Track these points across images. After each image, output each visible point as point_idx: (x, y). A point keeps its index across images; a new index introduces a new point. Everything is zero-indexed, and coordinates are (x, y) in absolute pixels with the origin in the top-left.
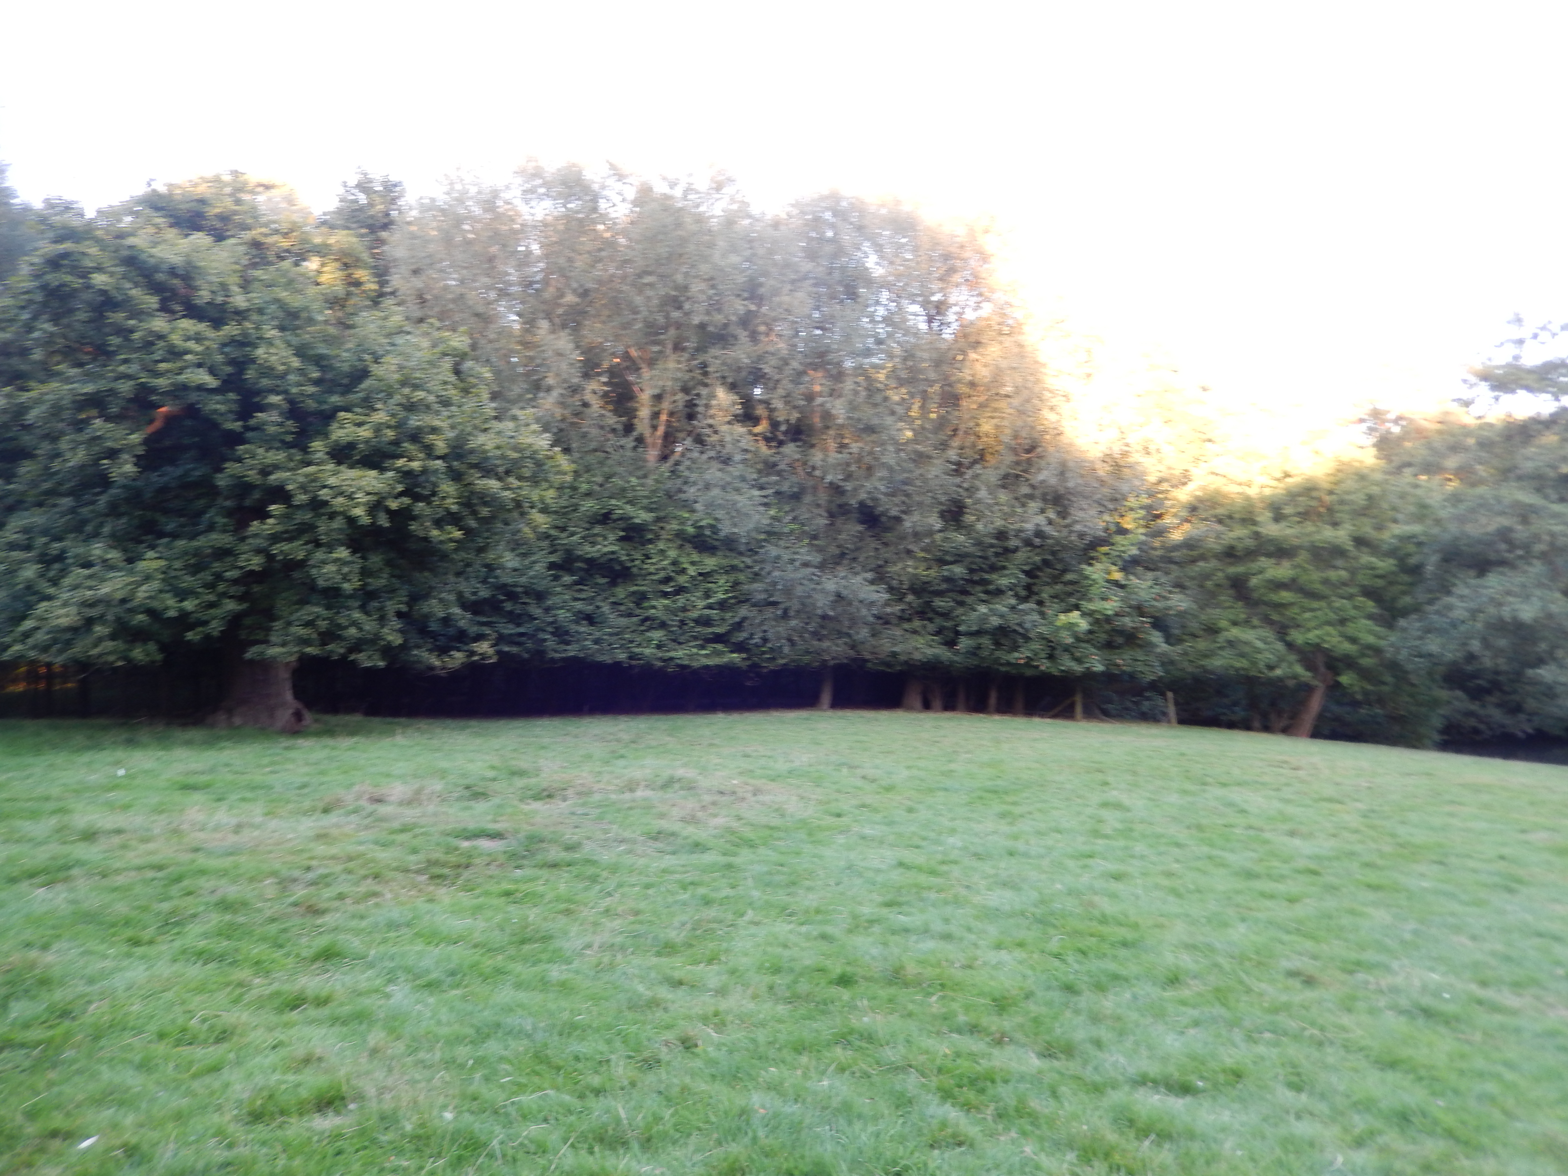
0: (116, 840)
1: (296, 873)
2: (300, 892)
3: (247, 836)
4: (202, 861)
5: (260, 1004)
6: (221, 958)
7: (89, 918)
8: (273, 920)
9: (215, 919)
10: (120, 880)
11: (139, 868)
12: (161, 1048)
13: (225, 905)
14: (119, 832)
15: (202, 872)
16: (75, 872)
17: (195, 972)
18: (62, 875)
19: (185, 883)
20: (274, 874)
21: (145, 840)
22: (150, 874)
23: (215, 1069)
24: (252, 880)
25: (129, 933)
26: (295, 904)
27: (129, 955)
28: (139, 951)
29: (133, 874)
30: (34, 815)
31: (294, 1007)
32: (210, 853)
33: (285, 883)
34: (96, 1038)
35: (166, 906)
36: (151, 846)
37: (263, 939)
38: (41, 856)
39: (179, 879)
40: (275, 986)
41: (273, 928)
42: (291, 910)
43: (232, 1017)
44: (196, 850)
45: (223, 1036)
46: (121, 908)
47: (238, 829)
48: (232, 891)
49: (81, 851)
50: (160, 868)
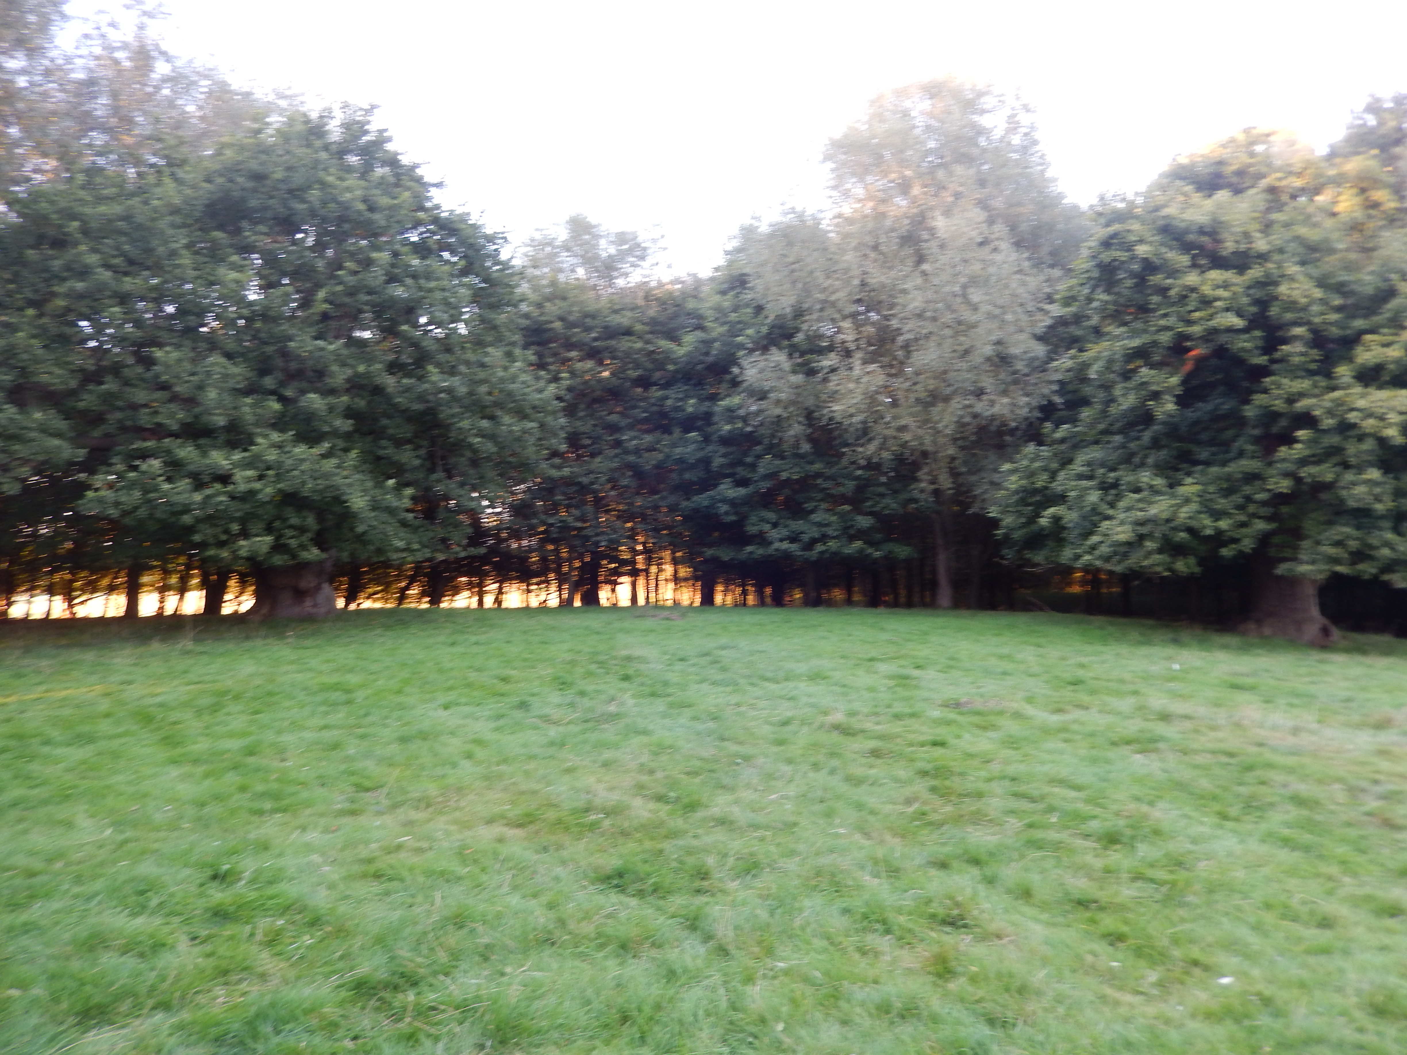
0: (1188, 725)
1: (1364, 784)
2: (1373, 804)
3: (1305, 740)
4: (1269, 756)
5: (1356, 902)
6: (1307, 849)
7: (1180, 786)
8: (1349, 824)
9: (1294, 812)
10: (1199, 759)
11: (1213, 752)
12: (1269, 918)
13: (1298, 801)
14: (1188, 717)
15: (1270, 766)
16: (1161, 745)
17: (1284, 855)
18: (1151, 746)
19: (1258, 773)
20: (1340, 780)
21: (1214, 728)
22: (1225, 759)
23: (1325, 951)
24: (1320, 782)
25: (1217, 807)
26: (1369, 814)
27: (1221, 827)
28: (1230, 824)
29: (1209, 756)
30: (1119, 694)
31: (1393, 915)
32: (1274, 750)
33: (1354, 791)
34: (1211, 891)
35: (1243, 790)
36: (1220, 735)
37: (1343, 841)
38: (1133, 727)
39: (1250, 768)
40: (1367, 890)
41: (1353, 833)
42: (1366, 818)
43: (1331, 907)
44: (1260, 745)
45: (1326, 923)
46: (1205, 784)
47: (1296, 731)
48: (1303, 789)
49: (1161, 729)
50: (1231, 755)
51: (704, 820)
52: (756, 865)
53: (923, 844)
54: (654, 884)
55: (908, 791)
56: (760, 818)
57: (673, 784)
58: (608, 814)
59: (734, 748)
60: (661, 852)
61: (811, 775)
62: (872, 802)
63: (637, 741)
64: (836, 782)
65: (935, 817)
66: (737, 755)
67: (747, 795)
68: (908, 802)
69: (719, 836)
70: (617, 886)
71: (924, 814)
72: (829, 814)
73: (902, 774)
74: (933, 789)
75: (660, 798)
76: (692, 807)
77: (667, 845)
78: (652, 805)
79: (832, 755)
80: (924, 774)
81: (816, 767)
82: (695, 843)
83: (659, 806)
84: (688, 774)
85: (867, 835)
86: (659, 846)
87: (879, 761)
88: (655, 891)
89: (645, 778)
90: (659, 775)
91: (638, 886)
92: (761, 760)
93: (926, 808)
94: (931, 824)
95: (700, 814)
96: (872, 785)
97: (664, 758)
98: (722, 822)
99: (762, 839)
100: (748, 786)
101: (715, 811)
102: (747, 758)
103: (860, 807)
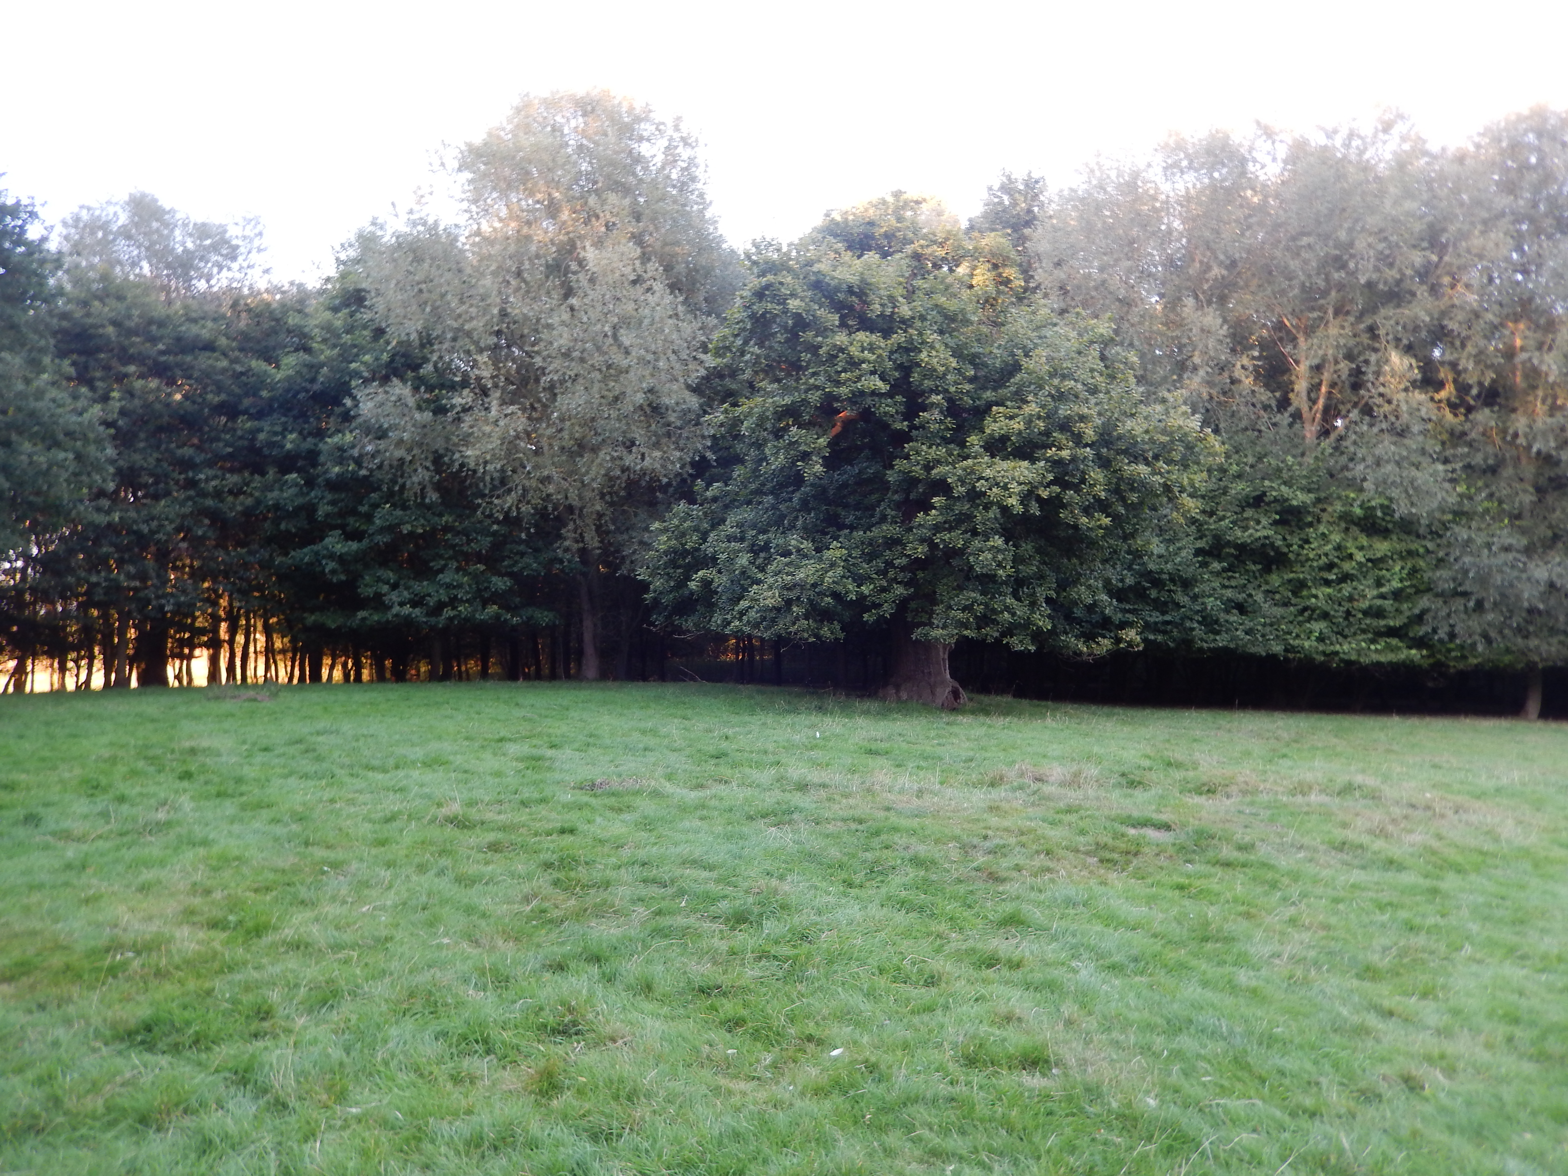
0: (823, 793)
1: (975, 841)
2: (981, 859)
3: (928, 801)
4: (894, 819)
5: (959, 956)
6: (921, 909)
7: (811, 857)
8: (959, 881)
9: (912, 873)
10: (830, 828)
11: (844, 820)
12: (882, 982)
13: (917, 862)
14: (824, 786)
15: (895, 829)
16: (795, 816)
17: (901, 918)
18: (787, 818)
19: (884, 837)
20: (956, 838)
21: (847, 796)
22: (854, 826)
23: (930, 1009)
24: (937, 841)
25: (844, 875)
26: (977, 869)
27: (845, 895)
28: (854, 892)
29: (839, 824)
30: (759, 765)
31: (990, 966)
32: (899, 813)
33: (966, 849)
34: (830, 962)
35: (869, 855)
36: (851, 801)
37: (954, 897)
38: (769, 800)
39: (877, 833)
40: (970, 943)
41: (962, 889)
42: (974, 873)
43: (937, 964)
44: (888, 809)
45: (932, 981)
46: (834, 853)
47: (920, 793)
48: (922, 850)
49: (797, 799)
50: (861, 822)
51: (274, 945)
52: (335, 993)
53: (539, 946)
54: (197, 1033)
55: (526, 888)
56: (347, 937)
57: (234, 905)
58: (138, 953)
59: (319, 853)
60: (209, 993)
61: (414, 878)
62: (485, 903)
63: (189, 855)
64: (445, 885)
65: (556, 914)
66: (324, 862)
67: (331, 910)
68: (527, 899)
69: (292, 962)
70: (143, 1042)
71: (544, 911)
72: (431, 924)
73: (520, 868)
74: (556, 883)
75: (214, 925)
76: (258, 931)
77: (217, 983)
78: (201, 935)
79: (442, 853)
80: (548, 865)
81: (422, 868)
82: (256, 975)
83: (213, 933)
84: (256, 891)
85: (477, 943)
86: (207, 985)
87: (498, 856)
88: (196, 1042)
89: (197, 901)
90: (218, 895)
91: (174, 1038)
92: (355, 865)
93: (546, 905)
94: (551, 921)
95: (268, 939)
96: (487, 884)
97: (227, 874)
98: (297, 946)
99: (347, 961)
100: (333, 899)
101: (288, 933)
102: (335, 865)
103: (469, 910)
